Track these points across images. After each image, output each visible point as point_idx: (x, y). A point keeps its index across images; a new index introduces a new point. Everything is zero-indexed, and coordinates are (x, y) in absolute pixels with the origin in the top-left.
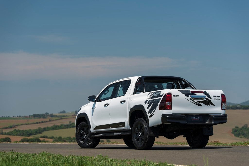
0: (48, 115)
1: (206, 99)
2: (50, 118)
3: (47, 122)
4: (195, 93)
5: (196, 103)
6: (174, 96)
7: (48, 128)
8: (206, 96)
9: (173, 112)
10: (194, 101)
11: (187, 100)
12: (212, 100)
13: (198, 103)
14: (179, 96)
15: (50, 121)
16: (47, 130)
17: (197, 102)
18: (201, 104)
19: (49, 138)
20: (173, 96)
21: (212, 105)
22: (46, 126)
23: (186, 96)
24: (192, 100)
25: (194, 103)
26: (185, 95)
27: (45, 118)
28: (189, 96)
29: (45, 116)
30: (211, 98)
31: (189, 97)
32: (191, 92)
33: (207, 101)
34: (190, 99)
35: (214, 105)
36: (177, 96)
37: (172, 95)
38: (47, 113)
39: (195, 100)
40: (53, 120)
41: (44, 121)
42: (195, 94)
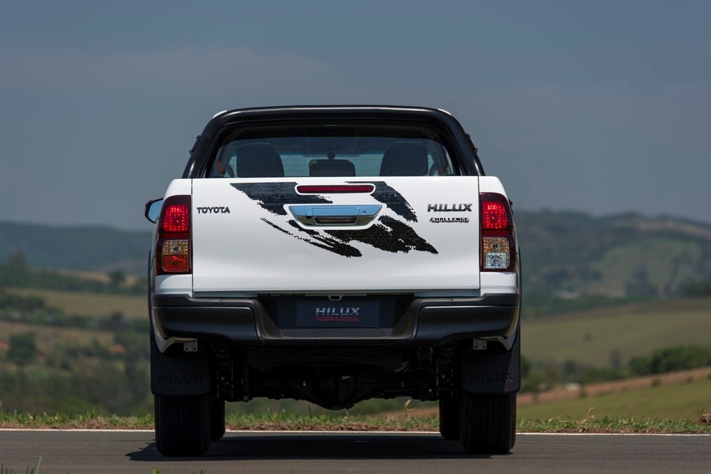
1: (380, 223)
4: (321, 195)
5: (325, 240)
6: (204, 210)
8: (385, 205)
9: (201, 286)
10: (311, 232)
11: (275, 226)
12: (421, 228)
13: (338, 240)
14: (227, 210)
17: (329, 236)
18: (354, 243)
20: (199, 209)
21: (417, 249)
23: (270, 208)
24: (301, 229)
25: (315, 244)
26: (263, 206)
28: (286, 207)
30: (412, 217)
31: (285, 213)
32: (301, 189)
33: (389, 229)
34: (292, 223)
35: (434, 251)
36: (216, 210)
37: (195, 205)
39: (315, 229)
42: (324, 201)
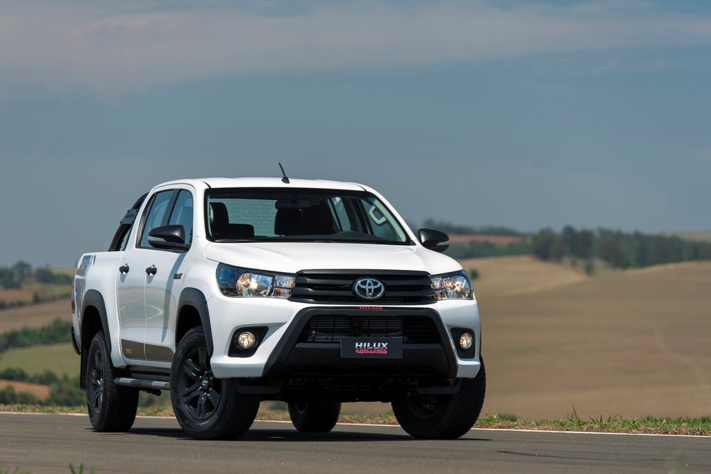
0: (30, 276)
2: (37, 287)
3: (21, 304)
7: (26, 332)
15: (37, 300)
16: (23, 345)
19: (33, 381)
22: (17, 326)
27: (16, 286)
29: (15, 279)
38: (22, 266)
40: (53, 299)
41: (7, 301)
